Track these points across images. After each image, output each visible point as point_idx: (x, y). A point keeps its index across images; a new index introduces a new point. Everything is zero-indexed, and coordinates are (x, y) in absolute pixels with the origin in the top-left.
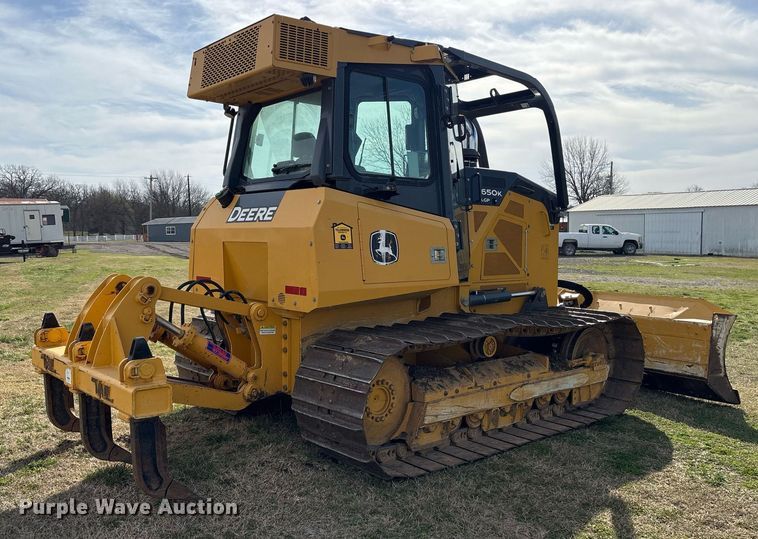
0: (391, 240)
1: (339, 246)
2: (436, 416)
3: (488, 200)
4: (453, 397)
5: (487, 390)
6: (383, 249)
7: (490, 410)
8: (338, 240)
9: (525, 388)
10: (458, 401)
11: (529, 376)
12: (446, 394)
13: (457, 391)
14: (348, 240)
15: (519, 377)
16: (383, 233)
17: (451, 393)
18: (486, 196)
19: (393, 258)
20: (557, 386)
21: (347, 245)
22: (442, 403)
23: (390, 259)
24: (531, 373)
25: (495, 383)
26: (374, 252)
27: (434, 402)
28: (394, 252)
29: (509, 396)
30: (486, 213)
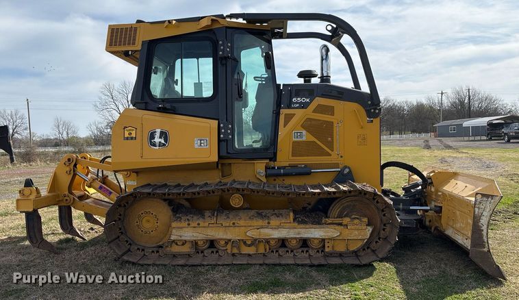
0: (164, 135)
1: (127, 139)
2: (181, 236)
3: (298, 105)
4: (194, 227)
5: (225, 227)
6: (157, 140)
7: (230, 240)
8: (127, 135)
9: (262, 230)
10: (199, 230)
11: (269, 223)
12: (189, 224)
13: (199, 224)
14: (134, 135)
15: (260, 222)
16: (158, 131)
17: (193, 224)
18: (297, 103)
19: (164, 145)
20: (299, 234)
21: (132, 138)
22: (184, 229)
23: (161, 145)
24: (271, 222)
25: (234, 224)
26: (151, 142)
27: (178, 228)
28: (166, 141)
29: (246, 233)
30: (294, 114)
